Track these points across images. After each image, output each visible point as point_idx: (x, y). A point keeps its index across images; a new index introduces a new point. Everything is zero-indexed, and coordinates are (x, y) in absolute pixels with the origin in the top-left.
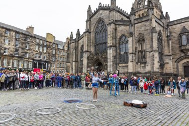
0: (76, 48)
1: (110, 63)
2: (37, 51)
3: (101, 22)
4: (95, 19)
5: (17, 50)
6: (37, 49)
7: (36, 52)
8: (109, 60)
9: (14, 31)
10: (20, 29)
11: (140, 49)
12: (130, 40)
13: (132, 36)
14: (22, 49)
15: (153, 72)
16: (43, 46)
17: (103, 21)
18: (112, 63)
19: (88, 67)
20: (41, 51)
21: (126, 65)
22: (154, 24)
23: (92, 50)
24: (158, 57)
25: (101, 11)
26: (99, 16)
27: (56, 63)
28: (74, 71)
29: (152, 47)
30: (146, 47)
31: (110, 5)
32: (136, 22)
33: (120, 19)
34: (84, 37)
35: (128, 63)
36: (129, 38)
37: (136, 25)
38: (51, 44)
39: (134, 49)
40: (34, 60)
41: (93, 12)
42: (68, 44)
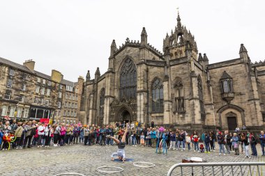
0: (94, 92)
1: (140, 113)
2: (37, 94)
3: (129, 61)
4: (120, 57)
5: (8, 92)
6: (37, 91)
7: (35, 95)
8: (138, 109)
9: (6, 65)
10: (15, 64)
11: (178, 96)
12: (165, 84)
13: (168, 81)
14: (17, 90)
15: (194, 124)
16: (47, 87)
17: (131, 60)
18: (142, 113)
19: (111, 116)
20: (43, 93)
21: (161, 115)
22: (194, 68)
23: (116, 94)
24: (199, 106)
25: (129, 48)
26: (126, 54)
27: (62, 111)
28: (90, 122)
29: (191, 93)
30: (185, 93)
31: (140, 42)
32: (171, 64)
33: (151, 59)
34: (107, 78)
35: (163, 112)
36: (164, 83)
37: (172, 67)
38: (57, 85)
39: (170, 96)
40: (31, 106)
41: (118, 48)
42: (84, 86)
